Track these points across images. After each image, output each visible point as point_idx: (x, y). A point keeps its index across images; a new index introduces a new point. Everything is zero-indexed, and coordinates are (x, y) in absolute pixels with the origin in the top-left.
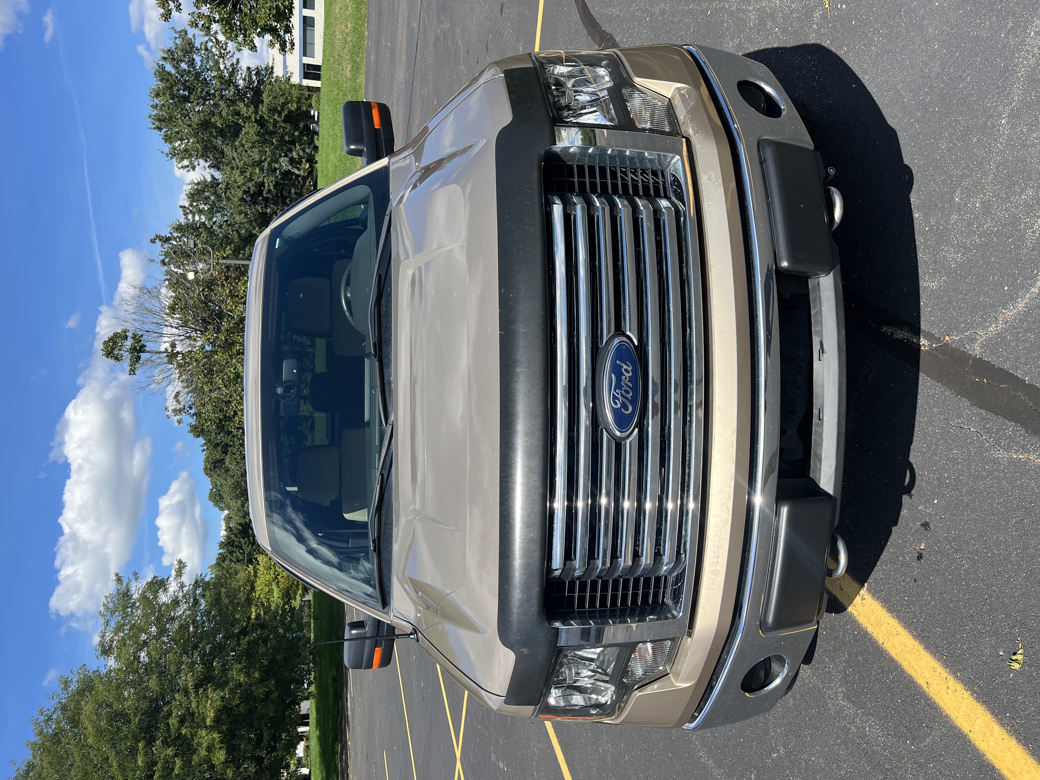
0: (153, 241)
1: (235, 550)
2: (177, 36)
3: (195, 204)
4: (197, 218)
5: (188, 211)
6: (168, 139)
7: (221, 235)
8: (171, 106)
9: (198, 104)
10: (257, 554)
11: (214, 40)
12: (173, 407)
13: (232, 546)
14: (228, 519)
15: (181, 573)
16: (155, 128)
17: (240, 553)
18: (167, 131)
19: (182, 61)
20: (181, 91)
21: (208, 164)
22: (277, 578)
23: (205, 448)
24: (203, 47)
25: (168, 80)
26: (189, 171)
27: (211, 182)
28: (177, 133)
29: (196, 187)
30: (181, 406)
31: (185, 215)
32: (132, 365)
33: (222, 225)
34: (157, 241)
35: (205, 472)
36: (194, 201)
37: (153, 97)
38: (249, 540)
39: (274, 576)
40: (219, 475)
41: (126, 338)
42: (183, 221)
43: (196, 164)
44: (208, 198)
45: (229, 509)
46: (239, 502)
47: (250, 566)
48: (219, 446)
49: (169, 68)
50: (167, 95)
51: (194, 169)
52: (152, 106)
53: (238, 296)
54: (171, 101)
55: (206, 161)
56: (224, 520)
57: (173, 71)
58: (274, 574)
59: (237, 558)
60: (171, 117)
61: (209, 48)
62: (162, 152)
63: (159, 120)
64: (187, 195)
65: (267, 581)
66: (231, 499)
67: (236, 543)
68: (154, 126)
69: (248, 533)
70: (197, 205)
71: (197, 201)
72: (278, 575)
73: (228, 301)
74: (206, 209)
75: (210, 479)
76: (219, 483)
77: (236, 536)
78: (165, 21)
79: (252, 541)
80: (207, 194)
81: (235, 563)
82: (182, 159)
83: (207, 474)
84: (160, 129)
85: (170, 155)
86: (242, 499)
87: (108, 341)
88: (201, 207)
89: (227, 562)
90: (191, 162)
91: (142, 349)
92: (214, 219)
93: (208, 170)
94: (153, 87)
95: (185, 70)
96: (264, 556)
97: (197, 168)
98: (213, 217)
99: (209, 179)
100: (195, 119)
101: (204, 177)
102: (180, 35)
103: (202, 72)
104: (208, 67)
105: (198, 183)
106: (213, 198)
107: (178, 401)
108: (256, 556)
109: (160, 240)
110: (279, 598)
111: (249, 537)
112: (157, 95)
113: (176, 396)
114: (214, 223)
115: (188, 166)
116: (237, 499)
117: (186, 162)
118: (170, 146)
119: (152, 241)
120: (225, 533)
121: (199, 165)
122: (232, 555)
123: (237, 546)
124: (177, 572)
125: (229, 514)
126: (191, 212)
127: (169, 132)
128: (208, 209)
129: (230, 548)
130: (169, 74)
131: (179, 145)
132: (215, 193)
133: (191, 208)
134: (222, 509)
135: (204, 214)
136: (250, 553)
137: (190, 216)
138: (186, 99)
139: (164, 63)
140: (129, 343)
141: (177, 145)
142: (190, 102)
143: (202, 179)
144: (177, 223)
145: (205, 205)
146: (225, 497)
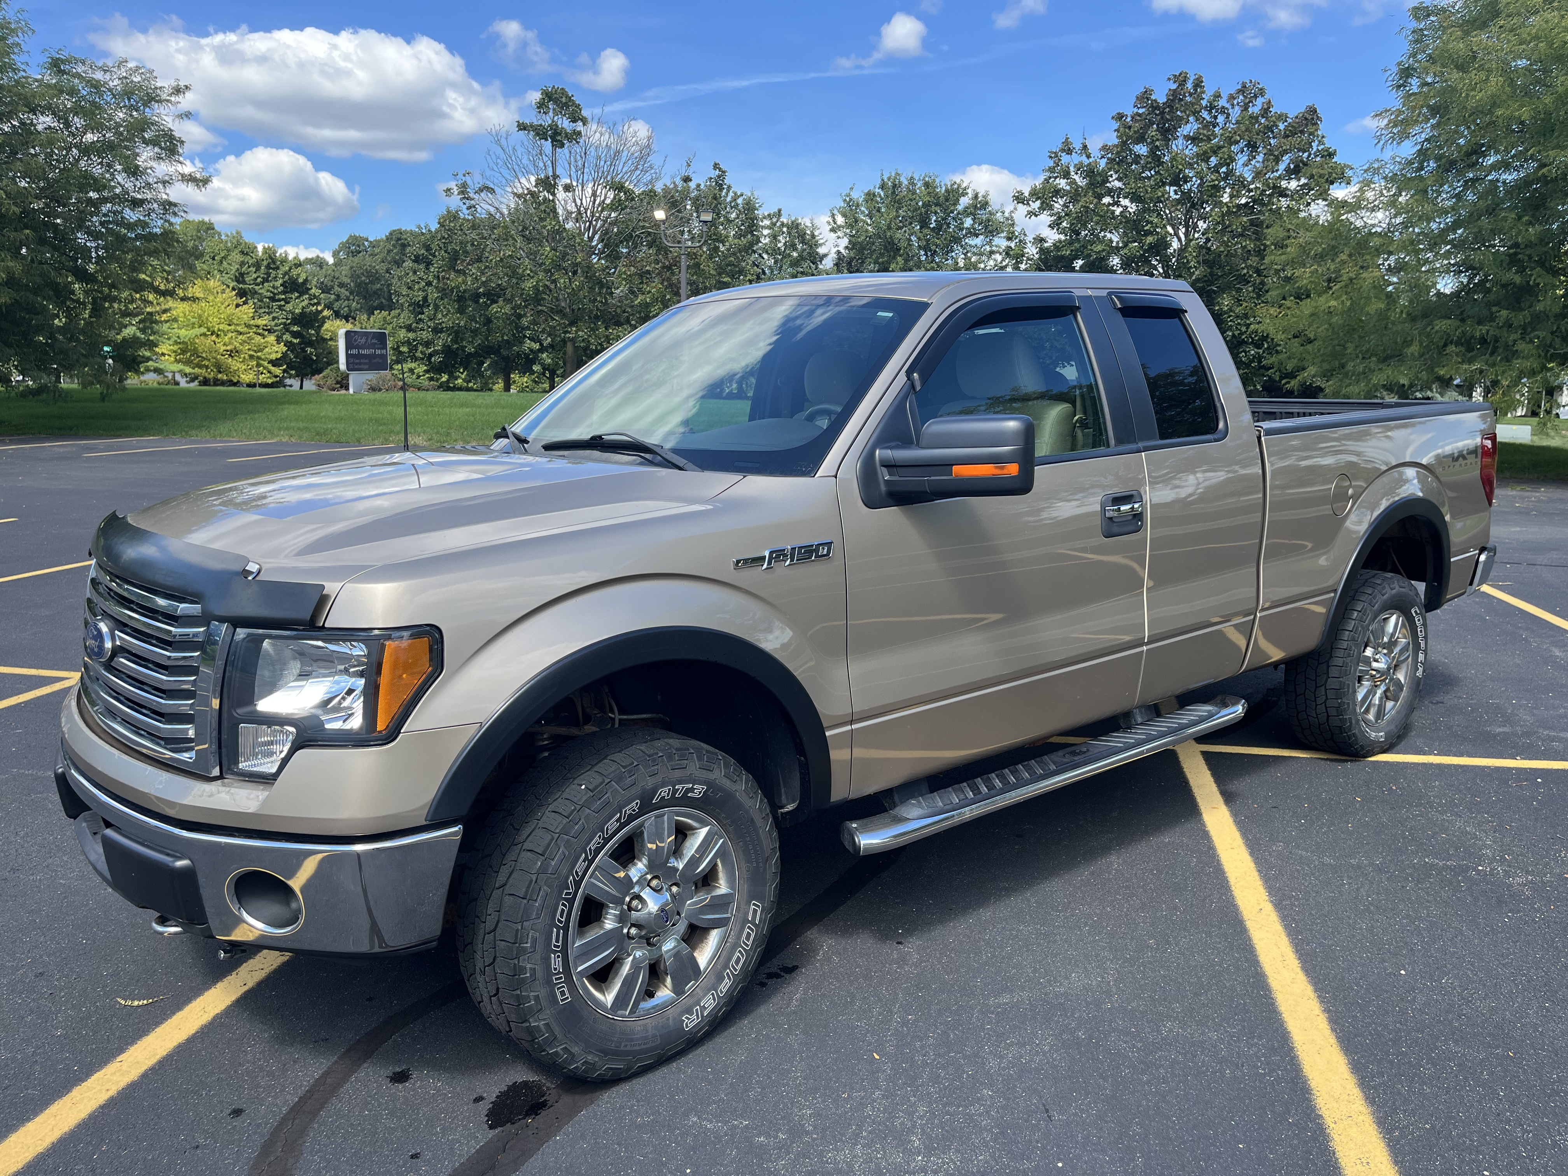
0: (716, 166)
1: (262, 271)
2: (1006, 215)
3: (785, 229)
4: (766, 232)
5: (774, 220)
6: (870, 196)
7: (744, 264)
8: (913, 203)
9: (919, 239)
10: (254, 303)
11: (1004, 264)
12: (469, 182)
13: (268, 267)
14: (319, 263)
15: (188, 181)
16: (883, 180)
17: (256, 279)
18: (880, 196)
19: (974, 220)
20: (934, 218)
21: (843, 251)
22: (212, 334)
23: (424, 231)
24: (994, 248)
25: (947, 200)
26: (829, 223)
27: (817, 254)
28: (879, 211)
29: (808, 232)
30: (471, 195)
31: (769, 215)
32: (532, 126)
33: (758, 267)
34: (717, 172)
35: (394, 231)
36: (788, 228)
37: (924, 179)
38: (279, 293)
39: (216, 329)
40: (389, 251)
41: (574, 121)
42: (760, 213)
43: (840, 234)
44: (793, 247)
45: (335, 264)
46: (347, 280)
47: (234, 293)
48: (427, 251)
49: (964, 201)
50: (928, 198)
51: (833, 230)
52: (912, 178)
53: (642, 283)
54: (920, 204)
55: (846, 248)
56: (318, 257)
57: (960, 208)
58: (219, 330)
59: (248, 273)
60: (899, 202)
61: (993, 256)
62: (852, 189)
63: (894, 186)
64: (796, 219)
65: (207, 319)
66: (352, 268)
67: (274, 272)
68: (886, 180)
69: (292, 292)
70: (783, 233)
71: (789, 233)
72: (218, 336)
73: (632, 268)
74: (779, 245)
75: (384, 238)
76: (377, 250)
77: (286, 273)
78: (1014, 196)
79: (277, 297)
80: (799, 246)
81: (238, 269)
82: (844, 215)
83: (391, 234)
84: (882, 187)
85: (848, 199)
86: (352, 284)
87: (567, 96)
88: (781, 238)
89: (240, 258)
90: (839, 227)
91: (558, 143)
92: (765, 256)
93: (834, 250)
94: (937, 181)
95: (962, 223)
96: (252, 315)
97: (833, 235)
98: (769, 254)
99: (821, 250)
100: (899, 235)
101: (824, 244)
102: (1007, 219)
103: (962, 246)
104: (969, 255)
105: (813, 236)
106: (795, 254)
107: (481, 190)
108: (251, 302)
109: (719, 177)
110: (178, 337)
111: (284, 293)
112: (927, 185)
113: (488, 187)
114: (760, 255)
115: (835, 223)
116: (352, 276)
117: (840, 220)
118: (861, 200)
119: (716, 164)
120: (290, 258)
121: (839, 238)
122: (253, 265)
123: (269, 274)
124: (190, 175)
125: (327, 264)
126: (774, 224)
127: (879, 199)
128: (779, 248)
129: (265, 263)
130: (956, 202)
131: (863, 212)
132: (801, 258)
133: (778, 224)
134: (335, 254)
135: (771, 242)
136: (256, 293)
137: (767, 222)
138: (924, 224)
139: (970, 195)
140: (565, 124)
141: (863, 209)
142: (921, 228)
143: (821, 241)
144: (757, 205)
145: (785, 244)
146: (356, 259)
